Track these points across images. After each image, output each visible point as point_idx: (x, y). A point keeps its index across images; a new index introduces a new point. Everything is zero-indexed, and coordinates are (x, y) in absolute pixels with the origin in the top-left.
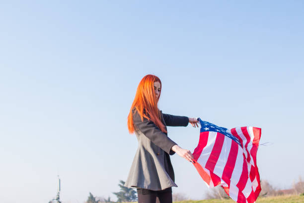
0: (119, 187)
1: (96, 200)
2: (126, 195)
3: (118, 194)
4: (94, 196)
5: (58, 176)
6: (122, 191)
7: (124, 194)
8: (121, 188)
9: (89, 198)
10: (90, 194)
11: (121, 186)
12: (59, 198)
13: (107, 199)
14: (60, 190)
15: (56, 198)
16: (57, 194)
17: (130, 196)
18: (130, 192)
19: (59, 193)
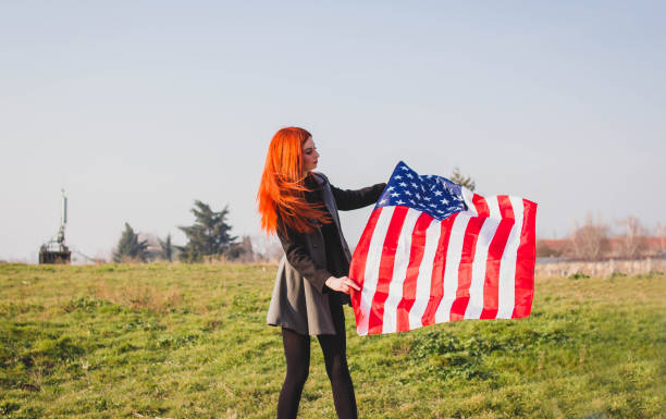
0: (193, 214)
1: (140, 240)
2: (207, 233)
3: (189, 231)
4: (135, 232)
5: (63, 191)
6: (198, 223)
7: (203, 230)
8: (195, 218)
9: (124, 234)
10: (127, 225)
11: (196, 213)
12: (63, 239)
13: (164, 239)
14: (65, 221)
15: (56, 239)
16: (58, 230)
17: (216, 236)
18: (216, 226)
19: (63, 228)
